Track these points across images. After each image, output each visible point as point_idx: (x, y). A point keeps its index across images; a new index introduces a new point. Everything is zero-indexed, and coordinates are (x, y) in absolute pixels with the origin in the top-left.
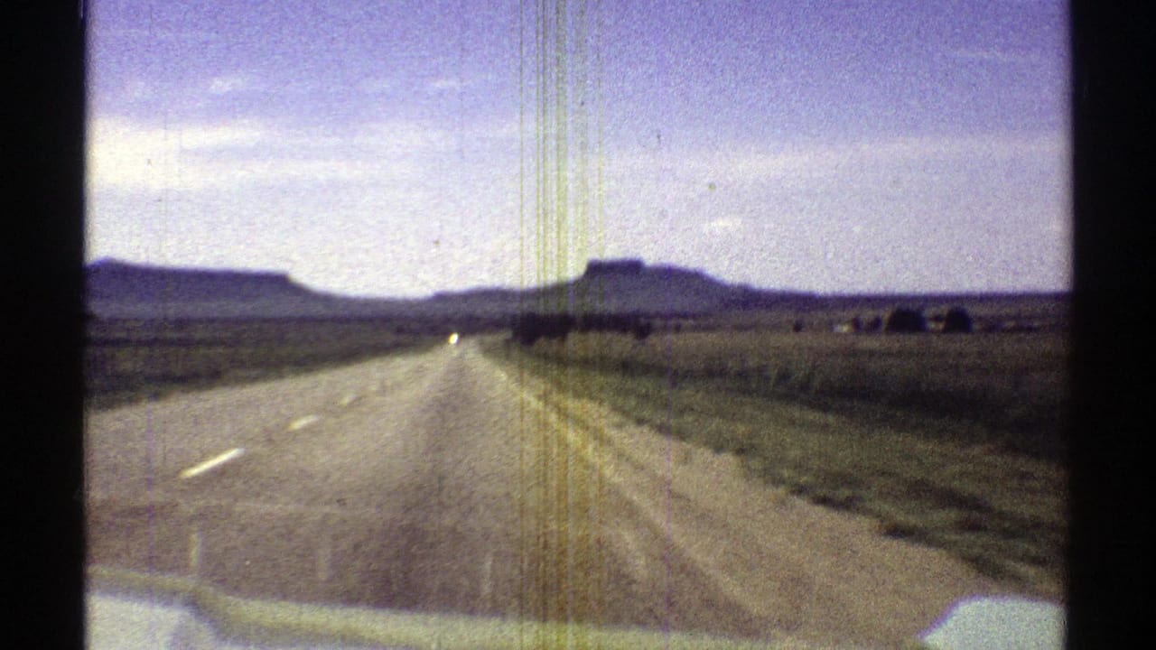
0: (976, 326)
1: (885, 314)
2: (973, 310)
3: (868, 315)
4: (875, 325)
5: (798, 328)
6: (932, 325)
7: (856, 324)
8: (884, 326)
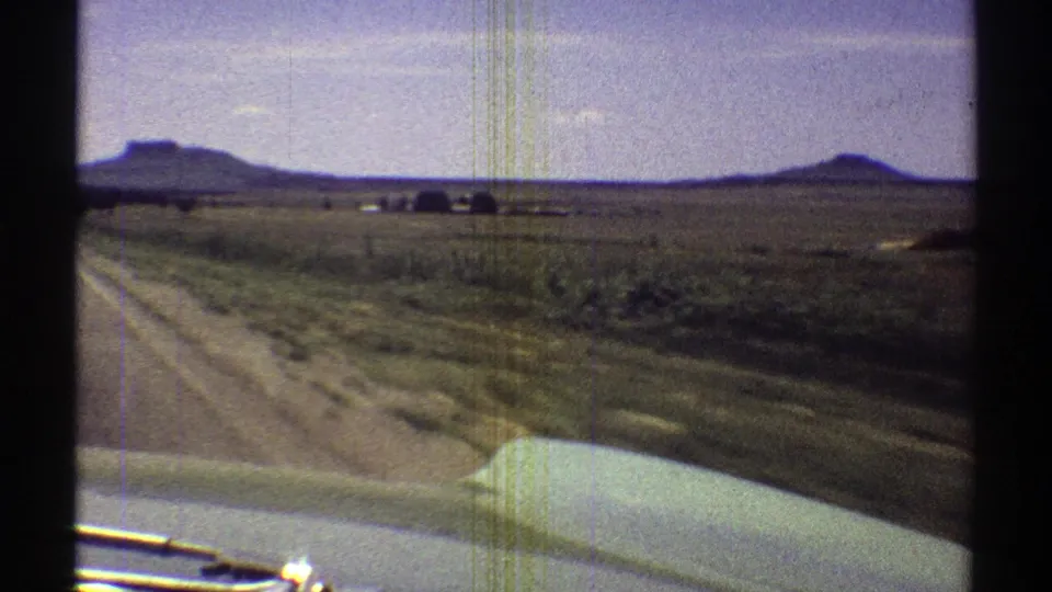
0: (502, 210)
1: (412, 195)
2: (498, 195)
3: (393, 196)
4: (401, 206)
5: (328, 206)
6: (457, 207)
7: (383, 203)
8: (410, 207)
